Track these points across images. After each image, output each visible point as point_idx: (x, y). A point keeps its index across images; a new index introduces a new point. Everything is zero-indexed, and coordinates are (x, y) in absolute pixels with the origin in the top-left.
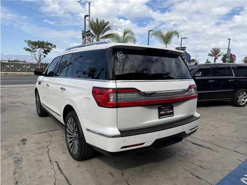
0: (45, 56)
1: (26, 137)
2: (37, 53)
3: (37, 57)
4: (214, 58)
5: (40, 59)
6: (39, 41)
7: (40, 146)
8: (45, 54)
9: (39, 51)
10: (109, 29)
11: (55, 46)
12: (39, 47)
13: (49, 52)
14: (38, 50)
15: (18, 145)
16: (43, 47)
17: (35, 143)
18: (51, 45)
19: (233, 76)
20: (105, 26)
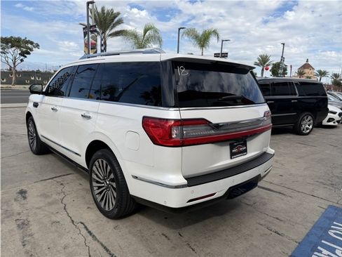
0: (22, 60)
1: (24, 188)
2: (9, 55)
3: (10, 61)
4: (261, 68)
5: (14, 64)
6: (12, 37)
7: (49, 200)
8: (22, 57)
9: (13, 52)
10: (120, 22)
11: (37, 46)
12: (12, 47)
13: (29, 53)
14: (11, 50)
15: (15, 200)
16: (19, 47)
17: (41, 196)
18: (32, 43)
19: (296, 94)
20: (115, 17)
